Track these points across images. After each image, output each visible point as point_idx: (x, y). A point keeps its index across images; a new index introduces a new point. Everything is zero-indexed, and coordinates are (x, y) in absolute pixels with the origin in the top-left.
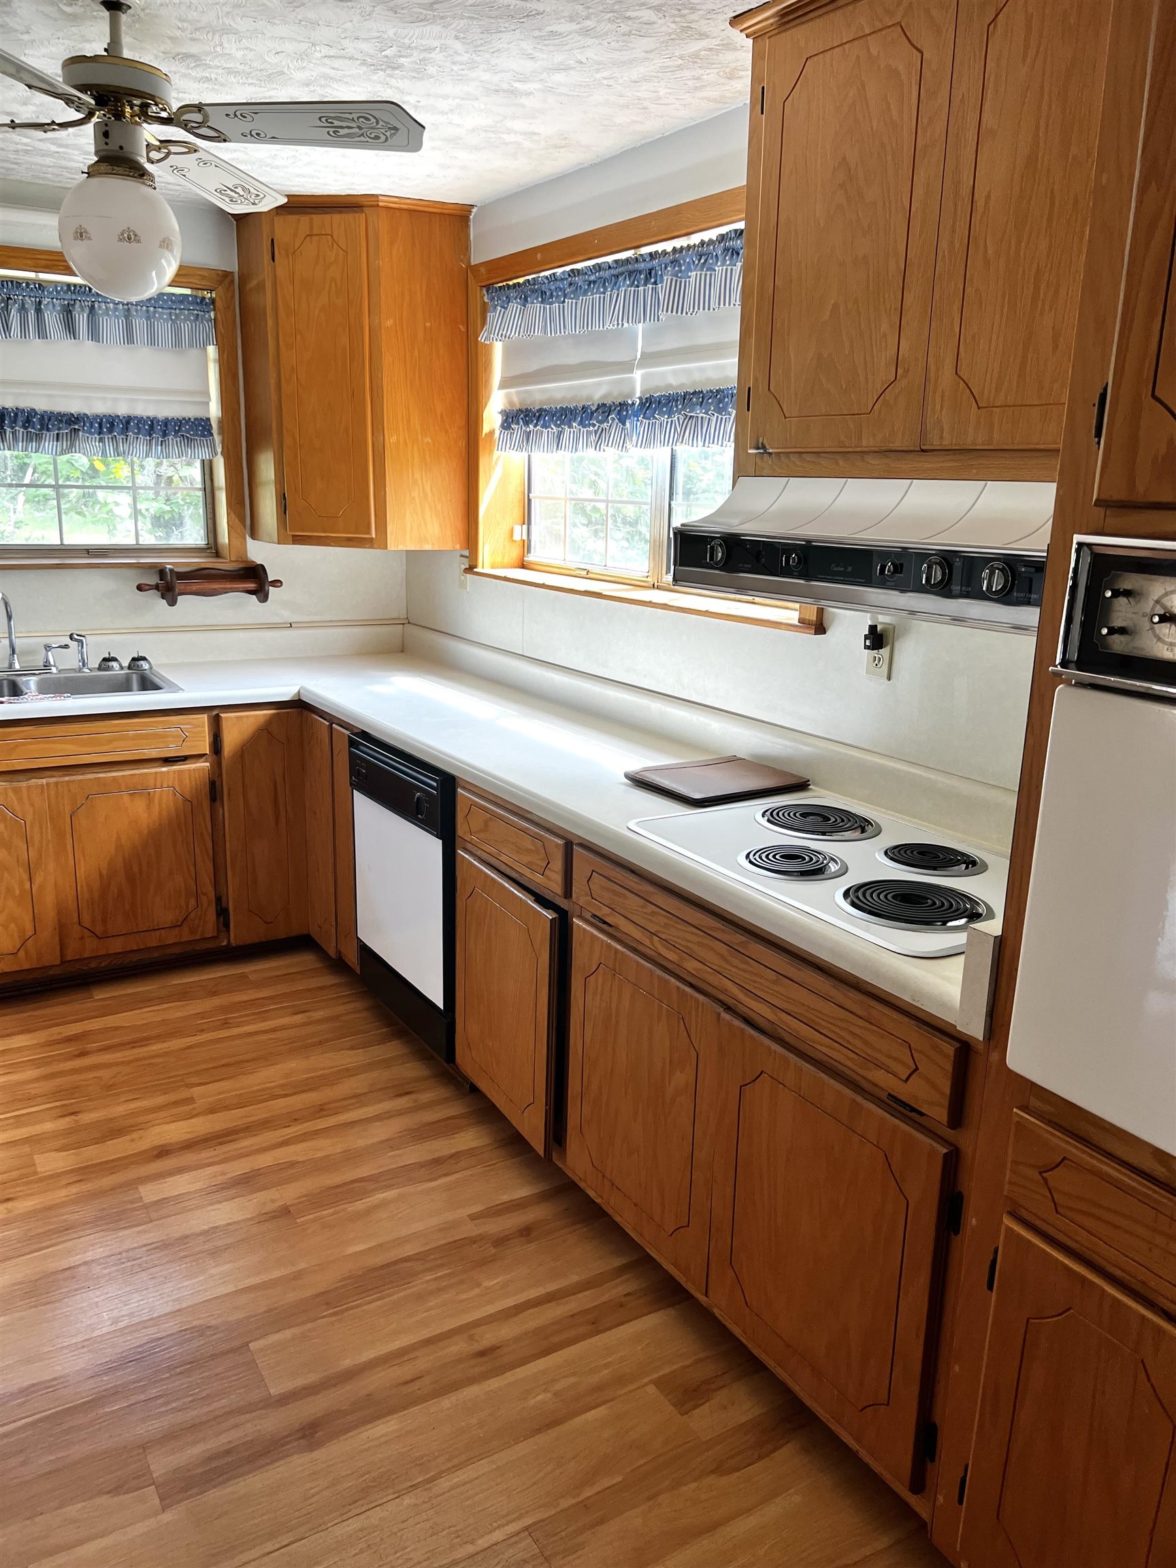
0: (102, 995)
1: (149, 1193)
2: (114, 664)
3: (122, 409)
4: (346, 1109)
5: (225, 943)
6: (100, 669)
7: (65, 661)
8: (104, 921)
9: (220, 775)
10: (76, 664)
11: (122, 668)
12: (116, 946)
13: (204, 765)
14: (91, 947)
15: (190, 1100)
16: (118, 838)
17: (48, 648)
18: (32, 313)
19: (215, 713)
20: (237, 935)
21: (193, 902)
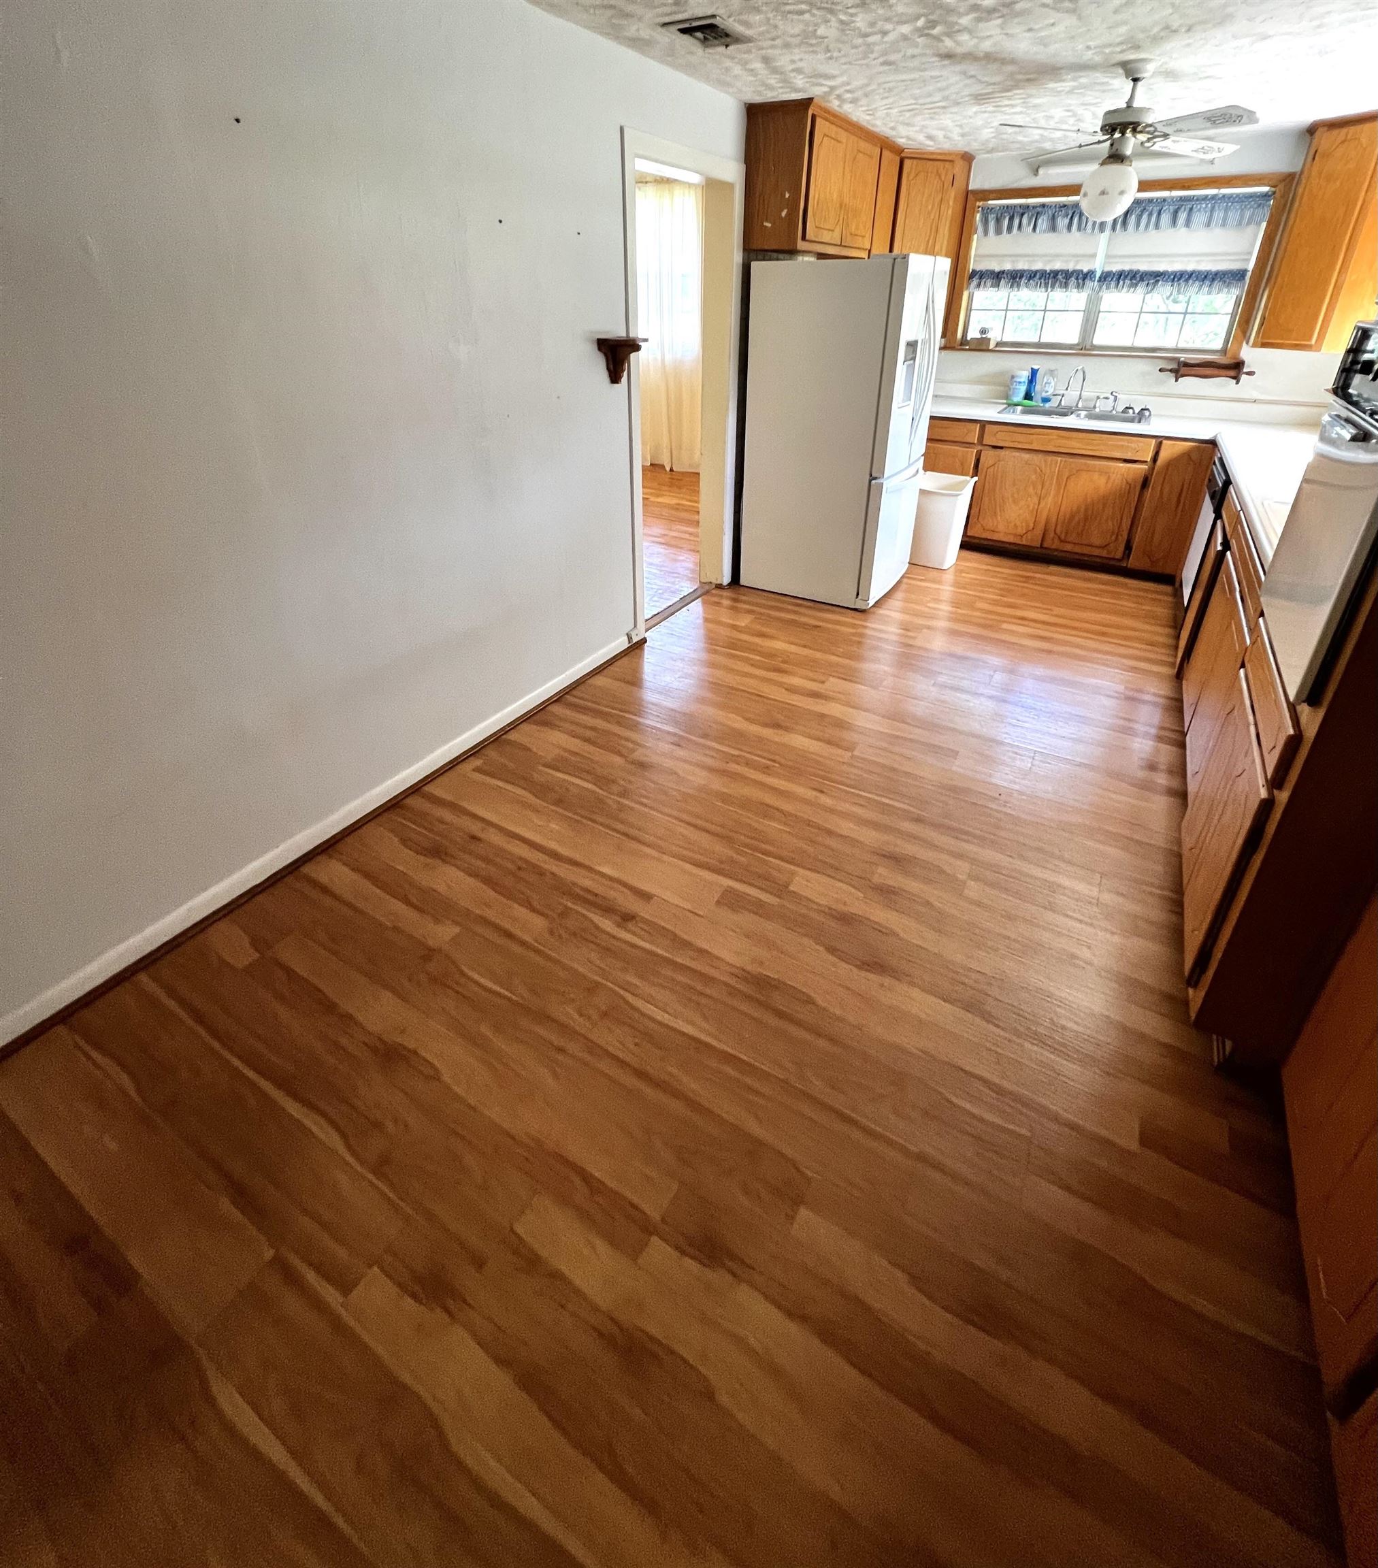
2: (1131, 411)
5: (1125, 565)
6: (1123, 412)
7: (1103, 406)
8: (1067, 533)
9: (1152, 475)
10: (1110, 409)
11: (1134, 413)
12: (1068, 547)
13: (1145, 467)
14: (1056, 544)
16: (1086, 495)
17: (1098, 398)
19: (1161, 439)
20: (1133, 563)
21: (1113, 538)
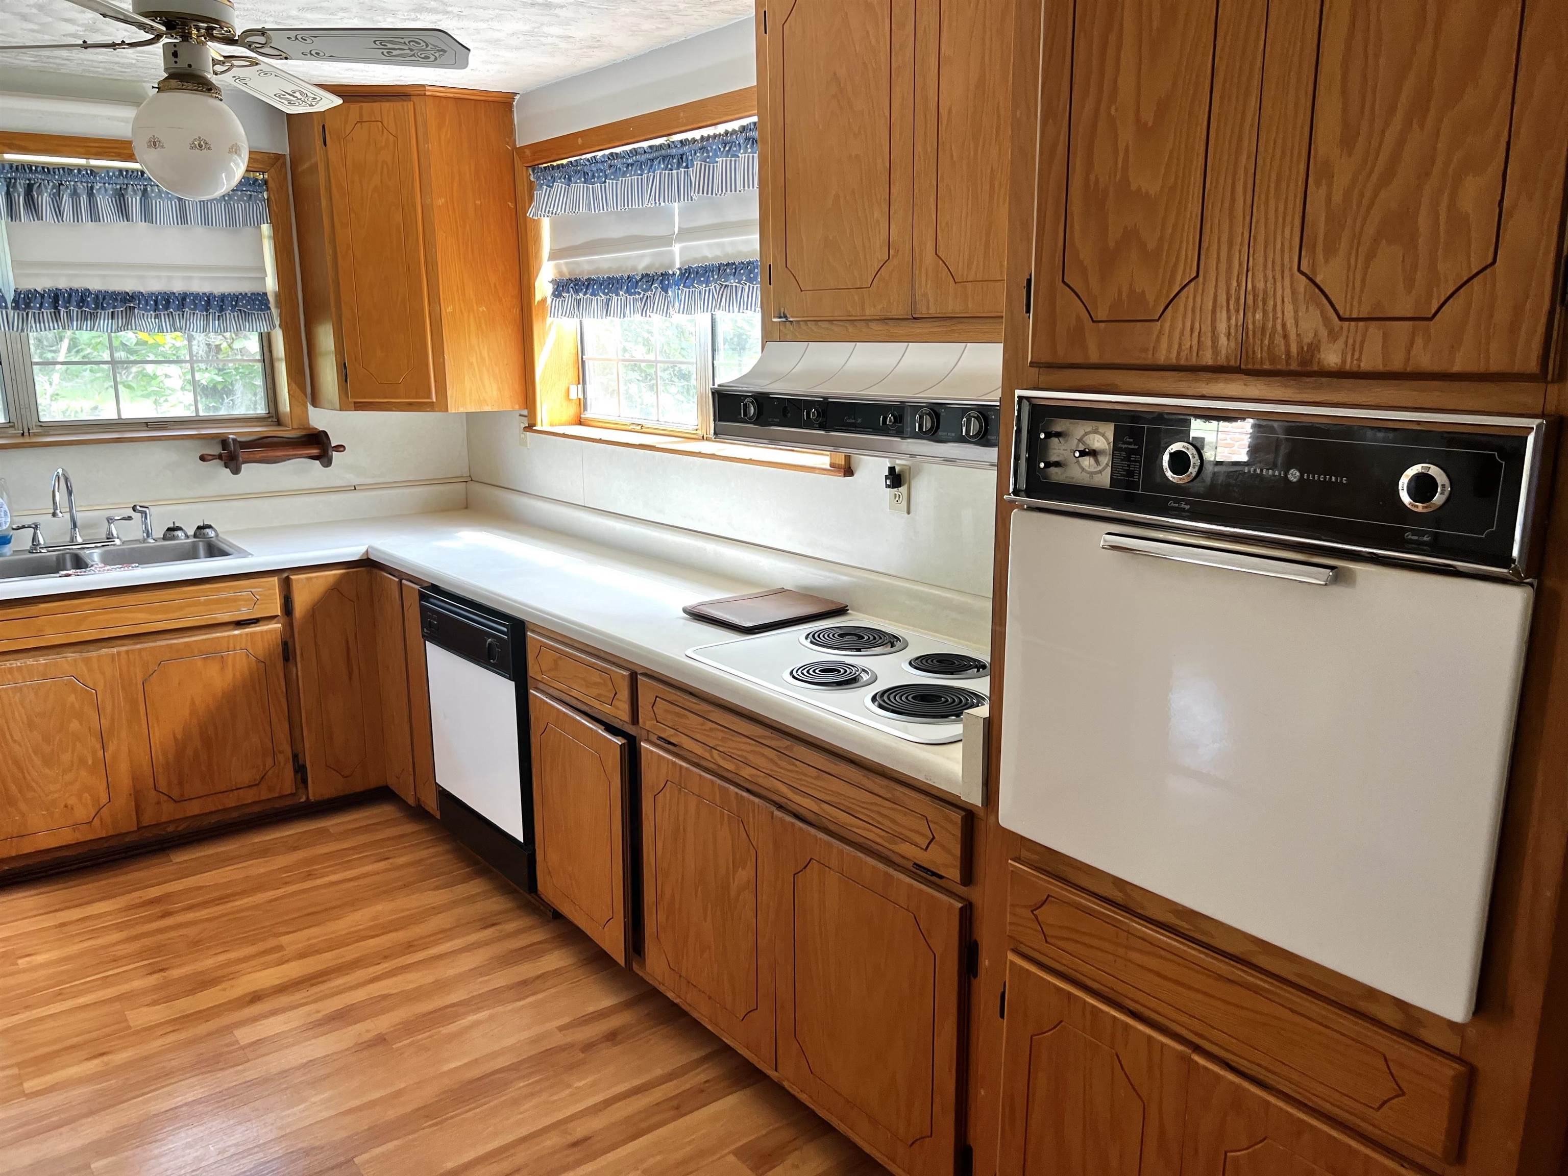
0: (181, 858)
1: (244, 1035)
2: (180, 533)
3: (178, 286)
4: (435, 943)
5: (303, 799)
6: (165, 538)
7: (131, 532)
8: (181, 784)
9: (292, 635)
10: (139, 534)
11: (187, 537)
12: (194, 808)
13: (276, 626)
14: (168, 812)
15: (280, 948)
16: (193, 702)
17: (110, 520)
18: (84, 198)
19: (285, 575)
20: (316, 790)
21: (269, 762)
